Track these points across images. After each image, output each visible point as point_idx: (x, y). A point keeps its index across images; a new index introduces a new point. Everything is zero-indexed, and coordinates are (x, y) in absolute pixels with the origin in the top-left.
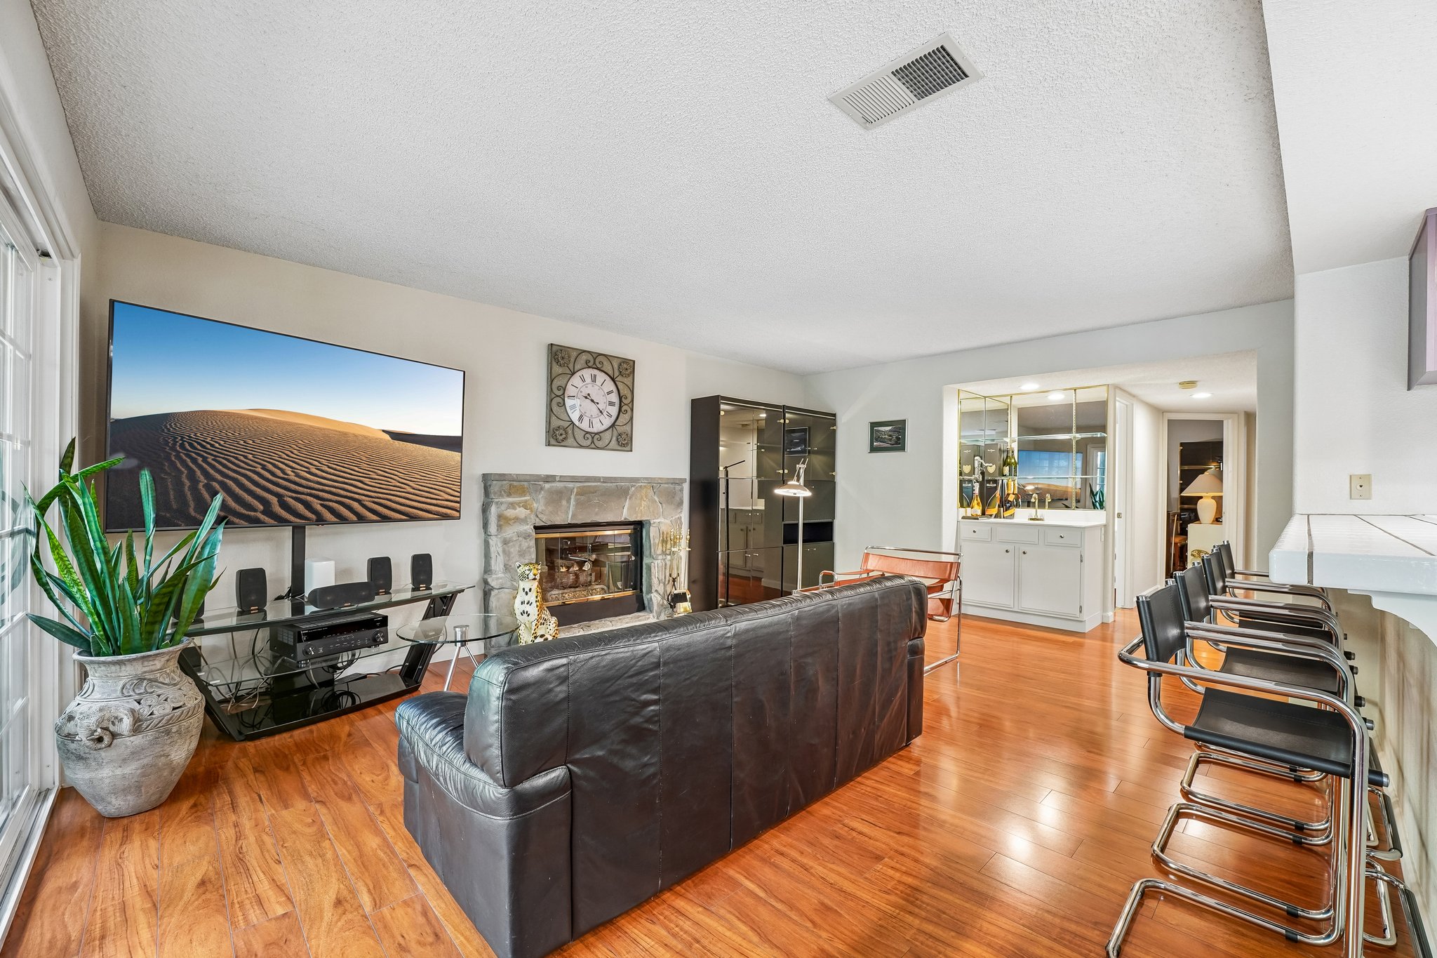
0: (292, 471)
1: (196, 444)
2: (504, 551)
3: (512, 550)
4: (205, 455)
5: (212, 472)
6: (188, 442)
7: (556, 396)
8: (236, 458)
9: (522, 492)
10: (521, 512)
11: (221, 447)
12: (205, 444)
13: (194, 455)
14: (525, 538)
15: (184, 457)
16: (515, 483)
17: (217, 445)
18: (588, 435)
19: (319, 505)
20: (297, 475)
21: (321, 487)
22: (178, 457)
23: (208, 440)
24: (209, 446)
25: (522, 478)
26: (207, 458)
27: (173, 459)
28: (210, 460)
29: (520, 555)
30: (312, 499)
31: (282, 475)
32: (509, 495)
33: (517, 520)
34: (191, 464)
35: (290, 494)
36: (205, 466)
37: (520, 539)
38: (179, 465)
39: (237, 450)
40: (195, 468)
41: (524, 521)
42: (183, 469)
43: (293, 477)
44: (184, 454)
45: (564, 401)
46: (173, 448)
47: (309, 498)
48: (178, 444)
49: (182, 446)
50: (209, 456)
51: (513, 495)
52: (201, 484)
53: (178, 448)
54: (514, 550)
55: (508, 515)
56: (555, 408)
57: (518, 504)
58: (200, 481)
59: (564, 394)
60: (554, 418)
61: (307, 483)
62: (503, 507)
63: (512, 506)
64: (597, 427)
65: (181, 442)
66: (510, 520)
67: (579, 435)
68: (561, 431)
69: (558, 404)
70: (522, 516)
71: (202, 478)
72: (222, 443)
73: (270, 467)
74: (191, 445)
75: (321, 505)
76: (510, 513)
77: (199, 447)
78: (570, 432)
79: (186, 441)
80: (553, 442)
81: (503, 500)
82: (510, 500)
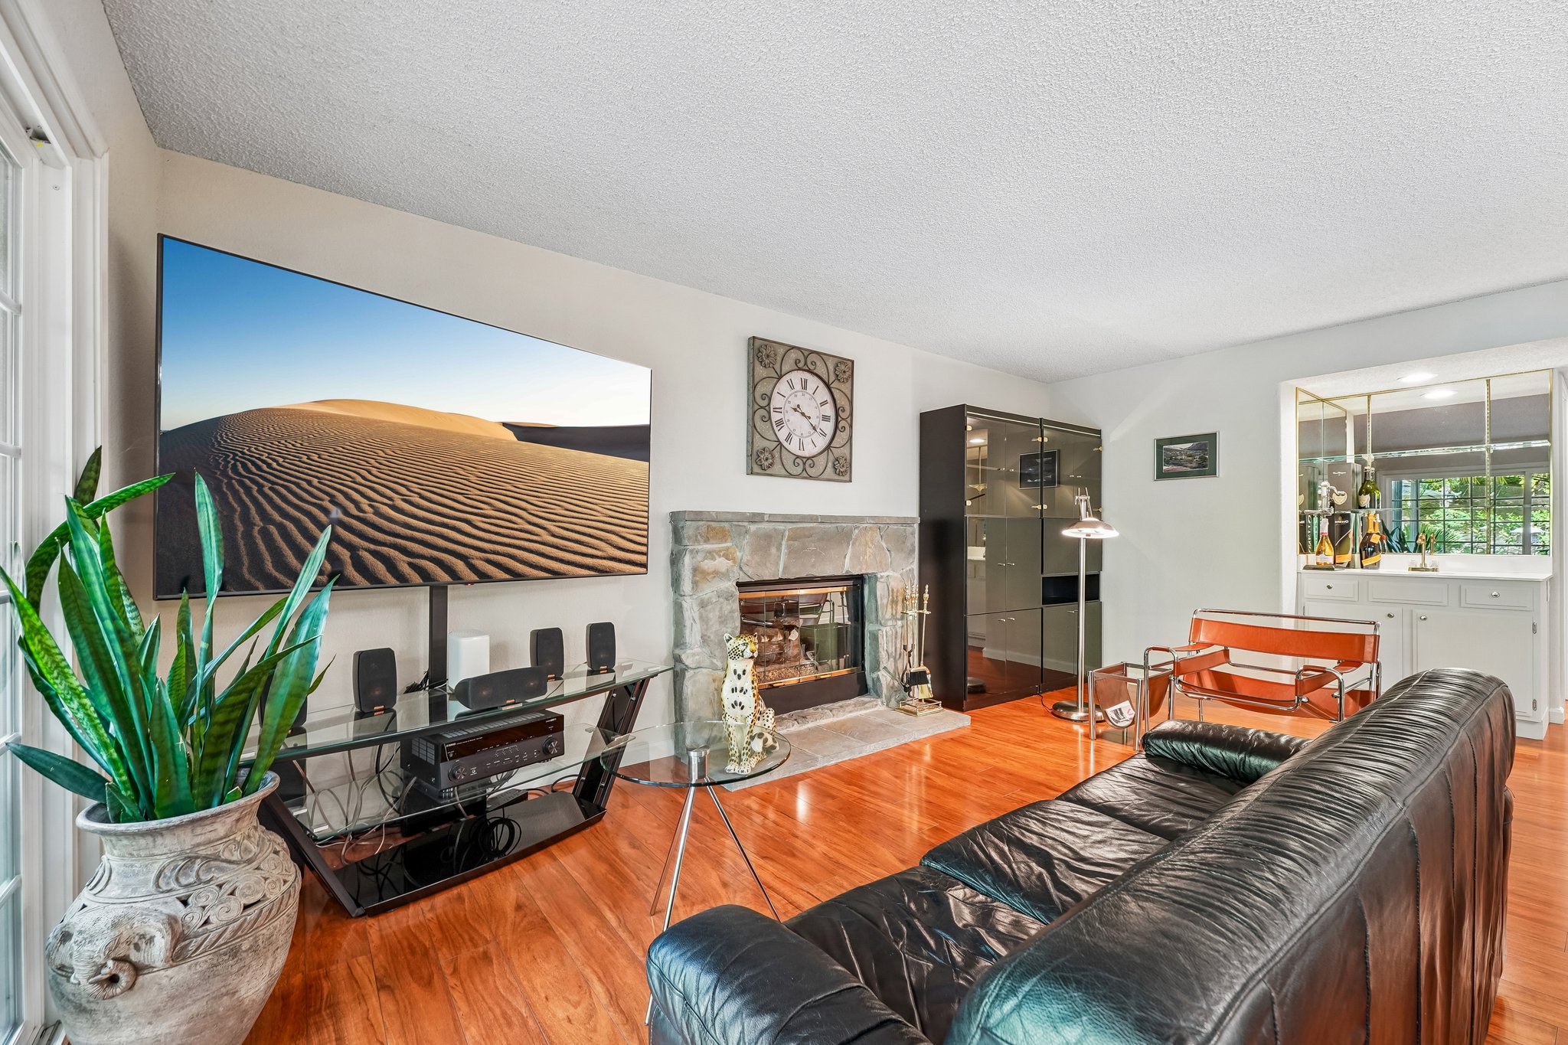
0: (371, 506)
1: (249, 464)
2: (701, 617)
3: (711, 615)
4: (261, 481)
5: (268, 508)
6: (242, 463)
7: (759, 408)
8: (298, 485)
9: (723, 536)
10: (721, 563)
11: (279, 468)
12: (260, 463)
13: (247, 482)
14: (727, 599)
15: (237, 487)
16: (714, 524)
17: (274, 465)
18: (798, 460)
19: (406, 565)
20: (377, 513)
21: (409, 532)
22: (230, 486)
23: (264, 458)
24: (265, 467)
25: (723, 518)
26: (263, 486)
27: (225, 489)
28: (266, 490)
29: (721, 623)
30: (397, 553)
31: (356, 512)
32: (707, 540)
33: (716, 573)
34: (244, 497)
35: (366, 544)
36: (261, 499)
37: (721, 600)
38: (231, 499)
39: (298, 472)
40: (249, 503)
41: (725, 575)
42: (236, 505)
43: (371, 516)
44: (237, 481)
45: (769, 413)
46: (224, 474)
47: (393, 553)
48: (230, 465)
49: (234, 469)
50: (265, 483)
51: (711, 541)
52: (256, 529)
53: (230, 472)
54: (713, 615)
55: (706, 567)
56: (759, 423)
57: (718, 552)
58: (255, 525)
59: (769, 404)
60: (757, 436)
61: (390, 524)
62: (700, 557)
63: (711, 555)
64: (809, 450)
65: (233, 462)
66: (708, 574)
67: (788, 460)
68: (767, 455)
69: (762, 418)
70: (723, 569)
71: (257, 519)
72: (281, 460)
73: (341, 498)
74: (244, 466)
75: (410, 564)
76: (708, 565)
77: (254, 469)
78: (777, 456)
79: (238, 461)
80: (757, 469)
81: (700, 547)
82: (708, 547)
